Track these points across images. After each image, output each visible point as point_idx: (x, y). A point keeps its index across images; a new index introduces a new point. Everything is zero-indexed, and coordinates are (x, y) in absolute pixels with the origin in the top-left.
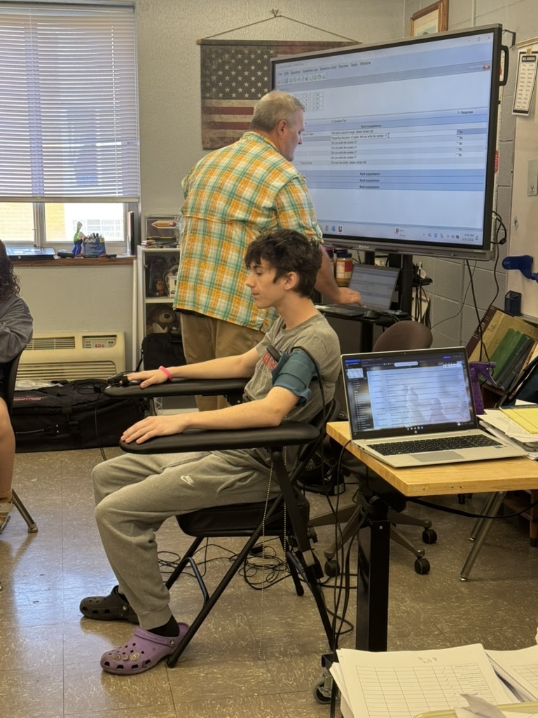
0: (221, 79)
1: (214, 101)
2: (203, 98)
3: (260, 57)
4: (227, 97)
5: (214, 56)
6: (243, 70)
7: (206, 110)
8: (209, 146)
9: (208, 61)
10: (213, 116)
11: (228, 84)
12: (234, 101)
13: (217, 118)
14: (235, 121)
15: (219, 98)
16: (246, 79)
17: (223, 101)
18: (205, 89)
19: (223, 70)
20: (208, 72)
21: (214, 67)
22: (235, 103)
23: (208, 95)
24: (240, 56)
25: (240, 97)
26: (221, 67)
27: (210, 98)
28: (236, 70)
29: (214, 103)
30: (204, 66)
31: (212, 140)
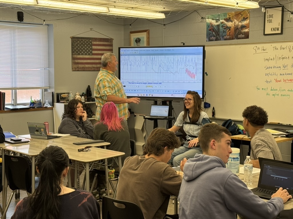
0: (77, 49)
1: (75, 55)
2: (72, 55)
3: (87, 42)
4: (79, 54)
5: (75, 42)
6: (83, 46)
7: (73, 59)
8: (74, 70)
9: (73, 43)
10: (75, 60)
11: (79, 50)
12: (80, 56)
13: (76, 61)
14: (81, 62)
15: (77, 55)
16: (84, 49)
17: (78, 56)
18: (73, 52)
19: (78, 46)
20: (73, 47)
21: (75, 45)
22: (81, 56)
23: (74, 54)
24: (82, 42)
25: (82, 54)
26: (77, 45)
27: (74, 55)
28: (81, 46)
29: (75, 56)
30: (72, 45)
31: (75, 68)
